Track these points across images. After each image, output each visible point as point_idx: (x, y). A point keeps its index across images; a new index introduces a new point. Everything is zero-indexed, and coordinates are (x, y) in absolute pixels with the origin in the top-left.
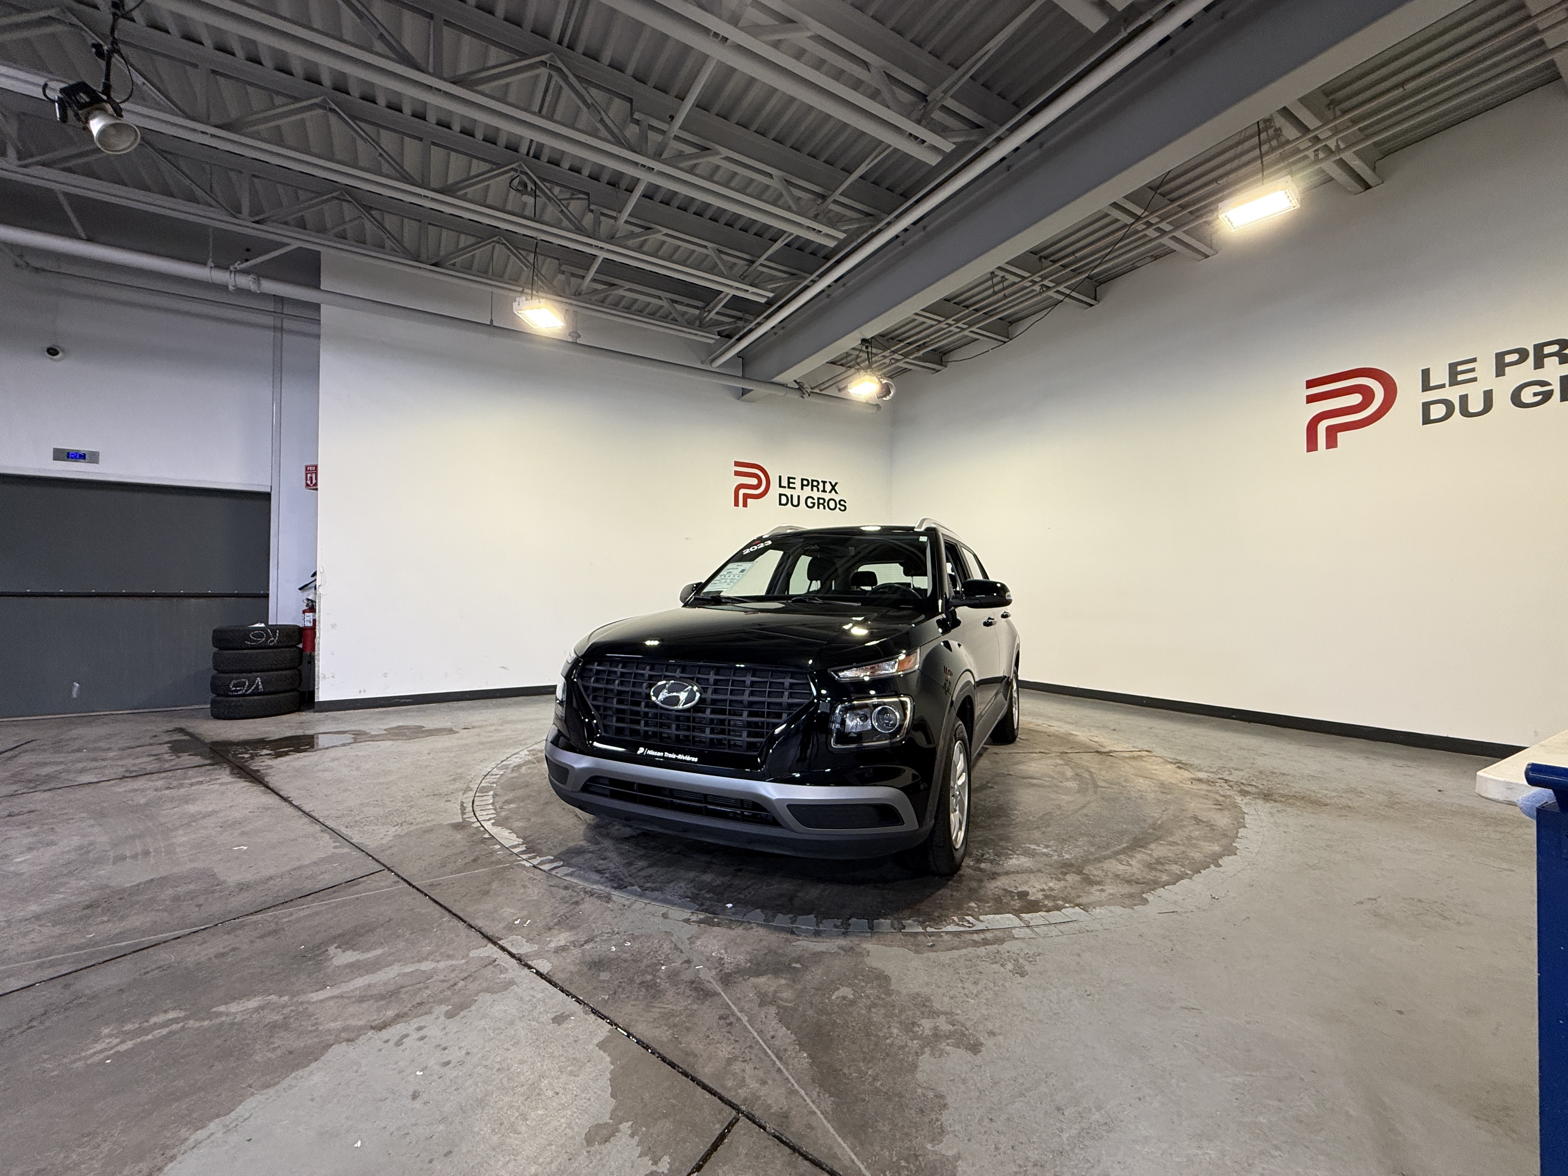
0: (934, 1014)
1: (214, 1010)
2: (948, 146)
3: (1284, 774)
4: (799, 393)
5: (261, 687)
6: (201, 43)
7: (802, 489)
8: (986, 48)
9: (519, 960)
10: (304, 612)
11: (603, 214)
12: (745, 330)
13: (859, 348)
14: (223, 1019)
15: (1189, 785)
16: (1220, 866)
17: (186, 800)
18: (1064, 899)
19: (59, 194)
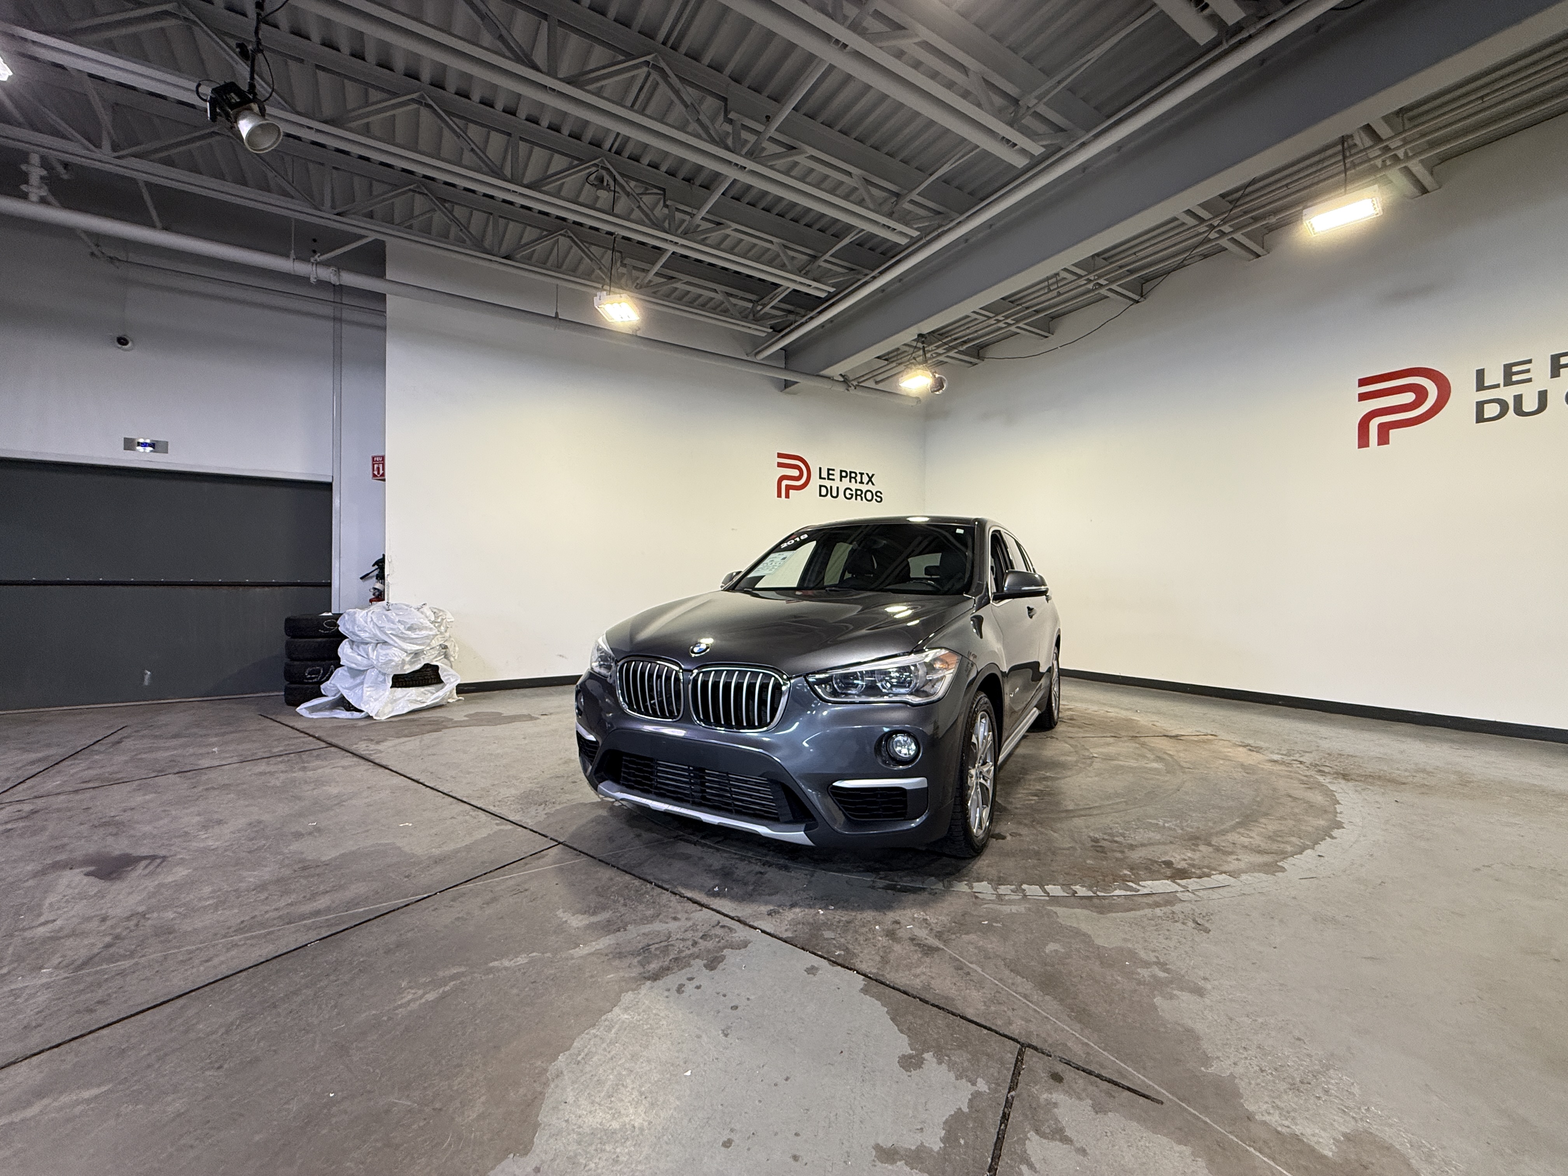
0: (1147, 964)
1: (490, 965)
2: (1037, 149)
3: (1352, 756)
4: (845, 386)
7: (841, 480)
9: (739, 921)
10: (371, 601)
11: (677, 209)
12: (796, 324)
13: (914, 344)
14: (504, 973)
15: (1268, 766)
16: (1335, 838)
17: (319, 782)
18: (1208, 867)
19: (141, 184)
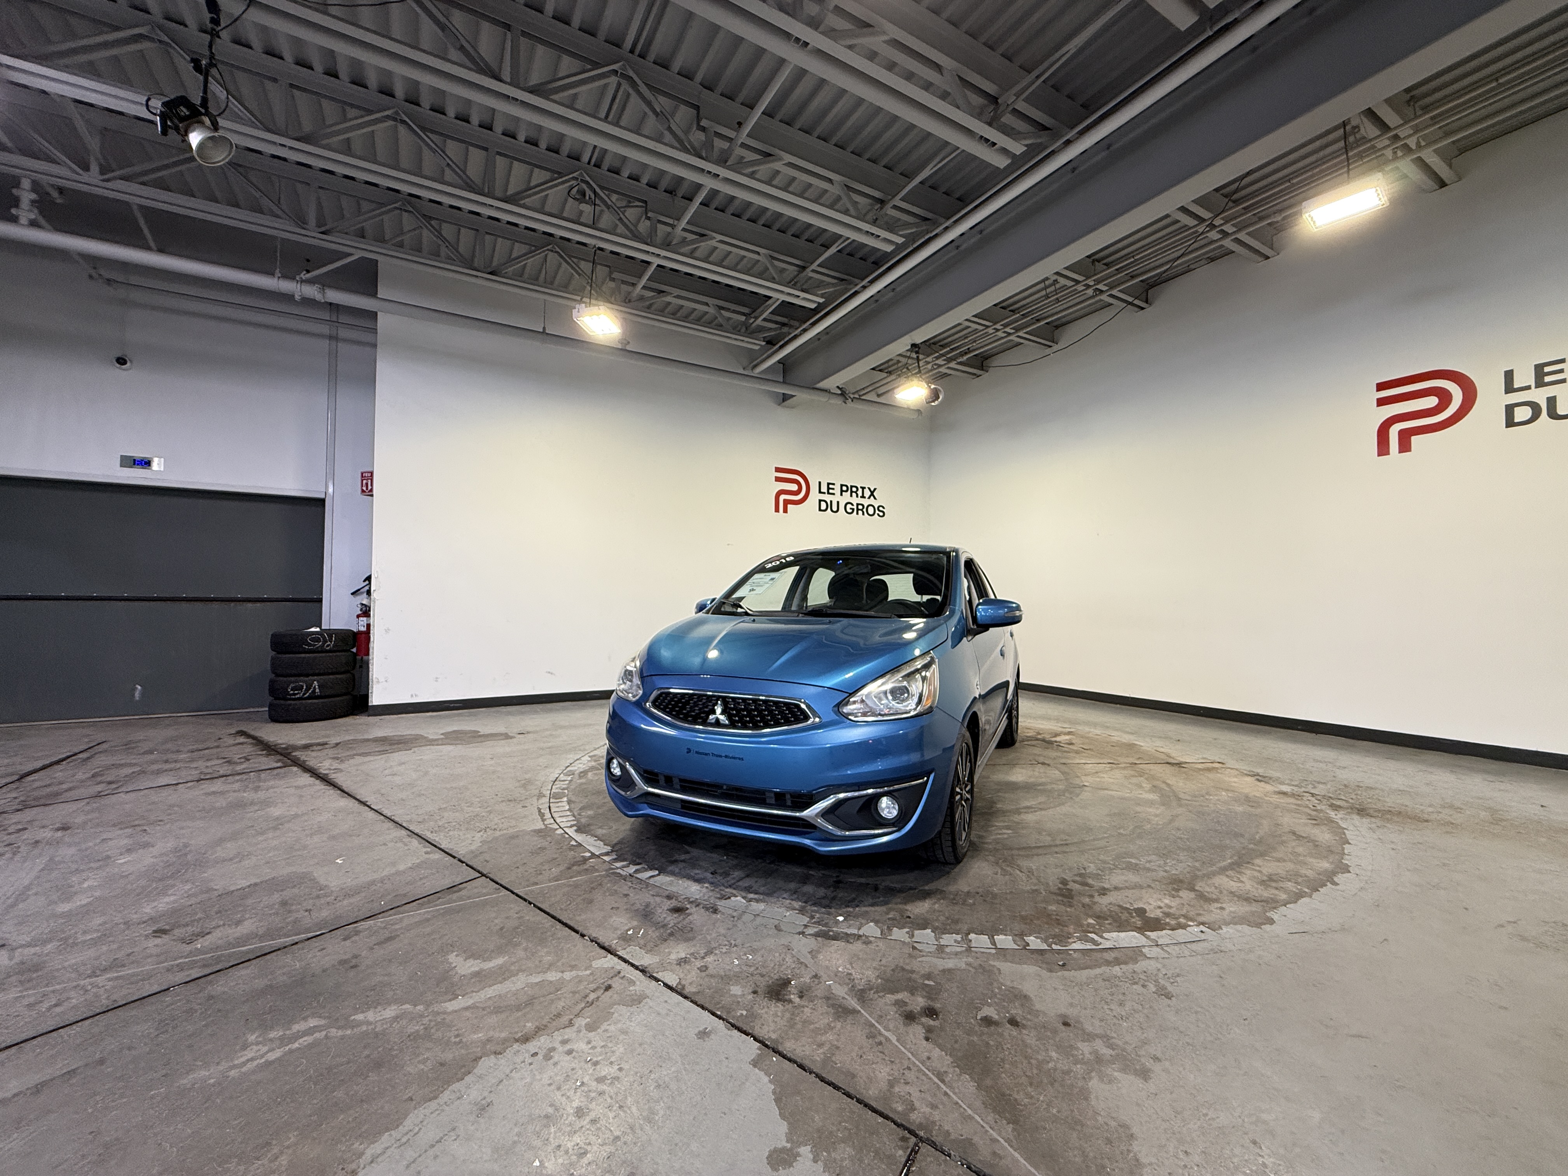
0: (1089, 1037)
1: (353, 1017)
2: (1018, 148)
3: (1372, 788)
4: (842, 398)
5: (317, 690)
6: (281, 58)
7: (841, 495)
8: (1065, 49)
9: (643, 971)
10: (358, 616)
11: (659, 221)
12: (790, 336)
13: (908, 354)
14: (364, 1028)
15: (1276, 799)
16: (1337, 884)
17: (266, 803)
18: (1185, 917)
19: (135, 207)
